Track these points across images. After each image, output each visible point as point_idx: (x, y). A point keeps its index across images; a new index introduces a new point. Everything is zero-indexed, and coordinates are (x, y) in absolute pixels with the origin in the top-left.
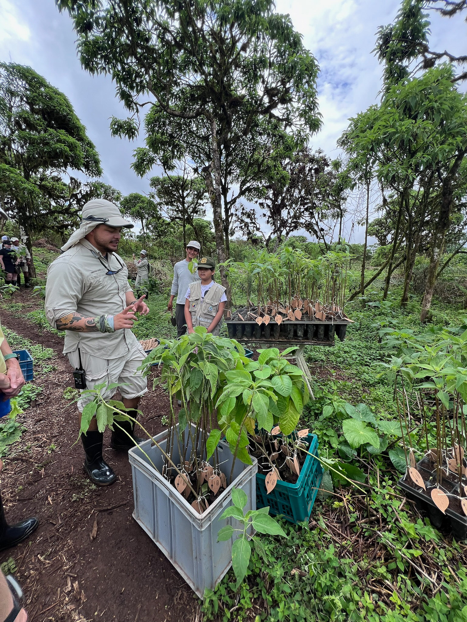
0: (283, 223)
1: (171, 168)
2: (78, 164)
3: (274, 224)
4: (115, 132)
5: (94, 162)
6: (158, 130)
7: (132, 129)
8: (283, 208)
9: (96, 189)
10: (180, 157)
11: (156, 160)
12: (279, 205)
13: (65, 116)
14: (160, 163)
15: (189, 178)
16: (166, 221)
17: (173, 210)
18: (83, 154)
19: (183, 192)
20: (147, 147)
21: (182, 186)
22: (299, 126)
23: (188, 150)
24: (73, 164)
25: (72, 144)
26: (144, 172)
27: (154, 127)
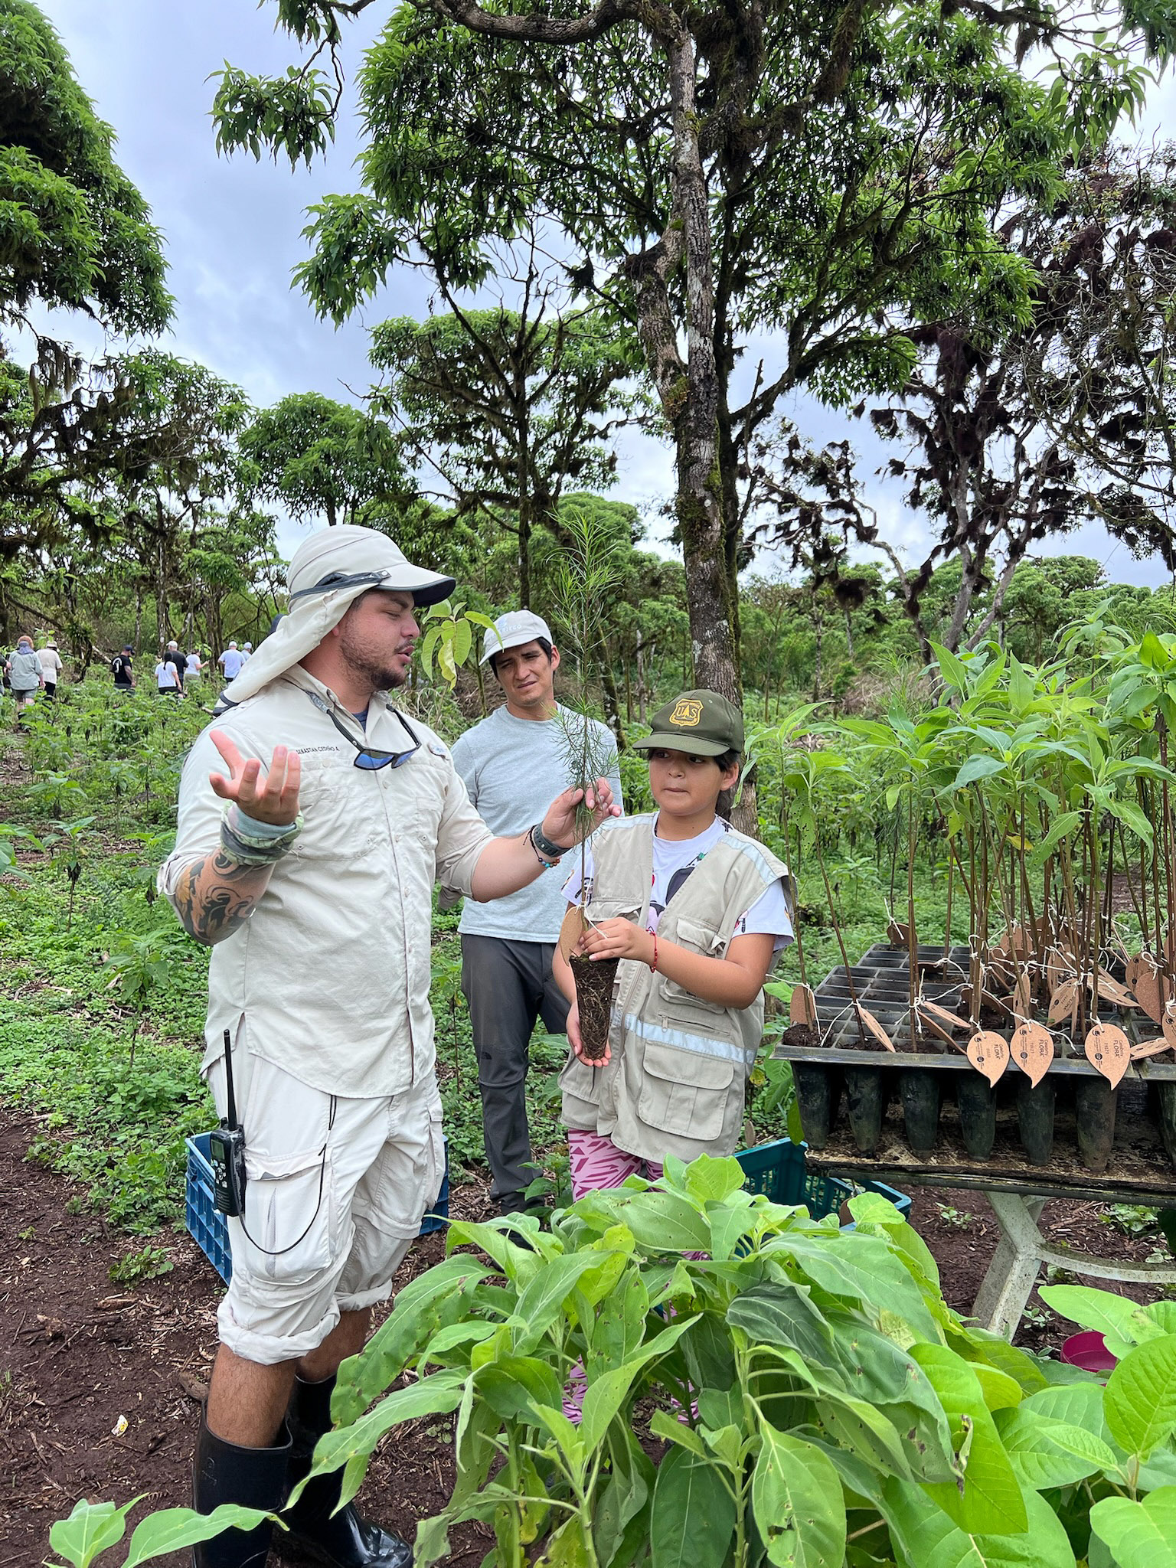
0: (989, 498)
1: (470, 273)
2: (72, 281)
3: (943, 505)
4: (234, 132)
5: (141, 272)
6: (418, 114)
7: (305, 113)
8: (991, 429)
9: (142, 382)
10: (509, 225)
11: (404, 247)
12: (973, 418)
13: (32, 93)
14: (423, 257)
15: (550, 317)
16: (437, 510)
17: (468, 463)
18: (92, 240)
19: (520, 378)
20: (369, 192)
21: (516, 353)
22: (1089, 38)
23: (545, 190)
24: (51, 282)
25: (52, 202)
26: (350, 300)
27: (401, 101)
